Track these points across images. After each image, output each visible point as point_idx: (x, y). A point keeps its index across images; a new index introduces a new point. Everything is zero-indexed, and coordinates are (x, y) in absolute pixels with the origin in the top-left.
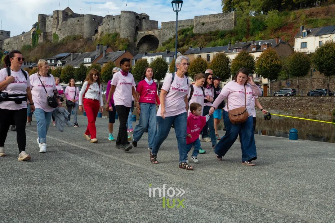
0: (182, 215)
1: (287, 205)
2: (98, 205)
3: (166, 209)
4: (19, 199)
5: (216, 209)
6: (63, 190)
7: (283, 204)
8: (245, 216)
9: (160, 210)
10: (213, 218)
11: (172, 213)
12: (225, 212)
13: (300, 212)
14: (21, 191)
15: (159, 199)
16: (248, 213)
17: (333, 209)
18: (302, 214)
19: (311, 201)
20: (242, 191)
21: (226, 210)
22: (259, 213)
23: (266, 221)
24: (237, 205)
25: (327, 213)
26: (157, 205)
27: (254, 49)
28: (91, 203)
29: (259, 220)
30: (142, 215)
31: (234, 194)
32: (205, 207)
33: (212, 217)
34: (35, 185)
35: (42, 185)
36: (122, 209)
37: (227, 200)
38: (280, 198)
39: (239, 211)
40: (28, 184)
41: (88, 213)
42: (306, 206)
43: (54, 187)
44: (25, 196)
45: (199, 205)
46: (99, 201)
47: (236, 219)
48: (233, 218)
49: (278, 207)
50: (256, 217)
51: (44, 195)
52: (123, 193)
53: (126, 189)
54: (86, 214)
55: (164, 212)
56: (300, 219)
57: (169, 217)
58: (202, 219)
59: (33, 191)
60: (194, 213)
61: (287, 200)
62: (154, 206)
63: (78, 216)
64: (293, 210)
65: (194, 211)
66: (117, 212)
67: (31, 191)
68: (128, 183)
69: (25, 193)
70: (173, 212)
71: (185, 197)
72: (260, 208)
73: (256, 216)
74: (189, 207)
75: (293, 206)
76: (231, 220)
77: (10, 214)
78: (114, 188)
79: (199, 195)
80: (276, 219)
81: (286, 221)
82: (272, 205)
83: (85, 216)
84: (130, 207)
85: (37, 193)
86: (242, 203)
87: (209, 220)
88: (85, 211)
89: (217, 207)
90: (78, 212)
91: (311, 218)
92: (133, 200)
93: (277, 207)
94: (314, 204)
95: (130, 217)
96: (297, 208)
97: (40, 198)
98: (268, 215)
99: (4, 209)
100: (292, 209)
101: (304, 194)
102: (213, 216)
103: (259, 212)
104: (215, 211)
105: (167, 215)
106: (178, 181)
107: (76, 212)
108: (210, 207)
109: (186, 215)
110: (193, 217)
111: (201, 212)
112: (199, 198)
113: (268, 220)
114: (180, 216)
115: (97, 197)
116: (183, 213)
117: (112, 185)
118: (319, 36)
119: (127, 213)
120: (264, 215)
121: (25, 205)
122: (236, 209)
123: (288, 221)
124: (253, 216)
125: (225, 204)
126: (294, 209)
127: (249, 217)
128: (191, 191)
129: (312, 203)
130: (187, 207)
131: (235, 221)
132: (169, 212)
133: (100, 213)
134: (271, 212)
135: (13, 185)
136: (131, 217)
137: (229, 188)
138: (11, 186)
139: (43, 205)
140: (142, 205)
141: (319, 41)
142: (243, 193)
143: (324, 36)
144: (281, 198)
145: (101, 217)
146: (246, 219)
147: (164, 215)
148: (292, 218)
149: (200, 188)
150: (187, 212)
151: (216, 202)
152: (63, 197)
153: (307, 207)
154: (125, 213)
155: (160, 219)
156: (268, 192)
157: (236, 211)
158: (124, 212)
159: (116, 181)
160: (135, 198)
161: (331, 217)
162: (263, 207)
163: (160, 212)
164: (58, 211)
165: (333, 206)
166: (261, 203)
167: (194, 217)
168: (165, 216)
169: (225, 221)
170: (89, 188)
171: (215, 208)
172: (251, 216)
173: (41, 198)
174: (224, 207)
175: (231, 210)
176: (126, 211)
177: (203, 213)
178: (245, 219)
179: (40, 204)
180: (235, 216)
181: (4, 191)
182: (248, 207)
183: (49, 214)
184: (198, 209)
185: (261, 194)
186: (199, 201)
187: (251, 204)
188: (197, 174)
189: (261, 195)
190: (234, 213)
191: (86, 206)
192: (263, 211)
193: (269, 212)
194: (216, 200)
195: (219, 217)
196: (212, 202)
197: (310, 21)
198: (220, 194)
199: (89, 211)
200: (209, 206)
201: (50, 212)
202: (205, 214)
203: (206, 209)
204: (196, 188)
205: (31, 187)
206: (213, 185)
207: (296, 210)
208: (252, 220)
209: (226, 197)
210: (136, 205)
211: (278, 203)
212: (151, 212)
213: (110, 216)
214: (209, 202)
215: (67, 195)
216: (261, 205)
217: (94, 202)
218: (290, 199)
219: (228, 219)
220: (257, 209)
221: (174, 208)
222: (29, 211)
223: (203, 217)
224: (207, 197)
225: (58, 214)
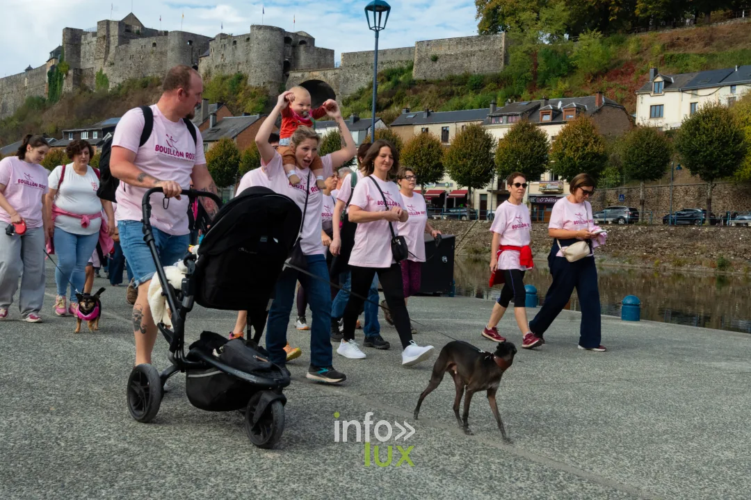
0: (380, 484)
1: (613, 466)
2: (191, 460)
3: (344, 471)
4: (12, 444)
5: (457, 473)
6: (112, 425)
7: (604, 463)
8: (521, 488)
9: (331, 474)
10: (450, 493)
11: (357, 480)
12: (475, 479)
13: (642, 481)
14: (16, 427)
15: (329, 450)
16: (528, 482)
17: (714, 475)
18: (646, 486)
19: (667, 458)
21: (479, 474)
22: (552, 482)
24: (503, 465)
25: (701, 485)
26: (324, 462)
27: (547, 118)
28: (175, 457)
30: (291, 484)
32: (432, 468)
33: (446, 491)
34: (48, 415)
35: (66, 413)
36: (246, 471)
37: (481, 453)
38: (598, 451)
39: (507, 477)
40: (32, 413)
41: (168, 479)
42: (656, 468)
43: (91, 419)
44: (26, 439)
45: (418, 464)
46: (194, 451)
47: (501, 495)
48: (494, 492)
49: (595, 470)
50: (544, 491)
51: (70, 436)
54: (164, 481)
55: (341, 479)
57: (352, 490)
58: (425, 495)
59: (43, 427)
60: (408, 481)
61: (614, 454)
62: (318, 464)
63: (146, 485)
64: (626, 476)
65: (408, 478)
66: (235, 477)
67: (39, 427)
69: (27, 433)
70: (360, 478)
72: (555, 473)
73: (545, 488)
74: (397, 468)
76: (489, 497)
80: (589, 495)
82: (580, 466)
83: (163, 485)
84: (265, 467)
85: (53, 432)
86: (515, 460)
87: (441, 496)
88: (163, 473)
89: (459, 468)
90: (146, 477)
91: (665, 494)
93: (591, 469)
94: (674, 464)
95: (263, 488)
96: (637, 472)
97: (59, 445)
98: (572, 488)
100: (626, 473)
101: (653, 442)
102: (450, 489)
103: (551, 480)
104: (454, 476)
105: (347, 486)
106: (373, 409)
107: (141, 476)
108: (444, 469)
109: (388, 485)
110: (405, 490)
111: (423, 478)
112: (420, 448)
114: (376, 488)
115: (189, 442)
116: (382, 480)
118: (690, 92)
119: (258, 480)
120: (563, 487)
121: (26, 458)
122: (501, 472)
124: (538, 490)
125: (477, 462)
126: (630, 474)
127: (530, 492)
129: (668, 461)
130: (391, 468)
132: (352, 478)
133: (197, 479)
134: (579, 480)
136: (265, 489)
137: (485, 426)
139: (66, 460)
140: (290, 462)
141: (691, 104)
142: (517, 437)
143: (701, 92)
144: (601, 450)
145: (198, 487)
146: (523, 495)
147: (340, 484)
148: (625, 494)
149: (423, 424)
150: (391, 478)
151: (457, 457)
152: (112, 441)
153: (658, 471)
154: (252, 480)
155: (330, 493)
156: (571, 436)
157: (500, 478)
158: (250, 477)
161: (711, 494)
162: (560, 470)
163: (331, 477)
164: (101, 474)
165: (714, 468)
166: (557, 460)
167: (408, 489)
168: (342, 487)
171: (454, 470)
172: (535, 490)
173: (63, 444)
174: (475, 468)
175: (488, 476)
176: (254, 474)
177: (428, 481)
178: (521, 495)
179: (61, 457)
180: (499, 488)
182: (527, 470)
183: (78, 481)
184: (416, 474)
185: (557, 440)
186: (418, 454)
187: (533, 462)
188: (415, 394)
189: (558, 442)
190: (496, 482)
191: (164, 463)
192: (561, 478)
193: (574, 481)
194: (456, 452)
195: (464, 491)
196: (447, 457)
197: (671, 58)
199: (172, 474)
200: (441, 467)
201: (81, 475)
202: (433, 483)
203: (435, 472)
204: (413, 426)
205: (39, 418)
206: (450, 419)
207: (633, 477)
210: (278, 461)
211: (594, 461)
212: (310, 478)
213: (218, 485)
214: (440, 457)
215: (122, 437)
216: (556, 466)
217: (183, 454)
218: (621, 453)
219: (483, 495)
220: (548, 473)
221: (363, 470)
222: (35, 472)
223: (428, 489)
224: (436, 446)
225: (101, 481)
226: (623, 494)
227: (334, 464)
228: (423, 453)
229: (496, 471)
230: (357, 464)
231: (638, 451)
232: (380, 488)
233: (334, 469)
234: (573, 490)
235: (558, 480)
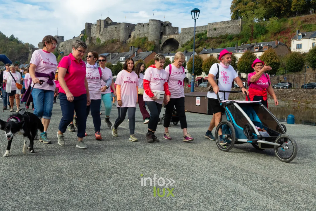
0: (203, 181)
1: (289, 176)
2: (136, 171)
3: (190, 176)
4: (76, 164)
5: (231, 178)
6: (108, 158)
7: (286, 175)
8: (255, 184)
9: (185, 177)
10: (229, 185)
11: (195, 179)
12: (238, 180)
13: (301, 182)
14: (77, 158)
15: (184, 168)
16: (258, 182)
18: (303, 184)
19: (310, 174)
20: (251, 164)
21: (239, 178)
23: (273, 189)
24: (248, 175)
26: (182, 173)
27: (257, 50)
28: (131, 170)
29: (267, 188)
31: (244, 166)
33: (227, 184)
34: (87, 154)
35: (93, 154)
37: (239, 171)
39: (249, 180)
42: (306, 178)
43: (101, 156)
44: (80, 163)
45: (216, 174)
46: (137, 168)
47: (248, 186)
48: (245, 185)
51: (95, 162)
52: (155, 163)
53: (157, 160)
54: (128, 178)
55: (189, 179)
56: (301, 188)
57: (193, 183)
58: (220, 185)
61: (290, 172)
62: (180, 173)
63: (122, 179)
64: (295, 180)
65: (213, 179)
68: (158, 155)
69: (81, 160)
70: (196, 179)
71: (205, 168)
72: (268, 179)
73: (264, 184)
74: (209, 175)
75: (295, 177)
76: (243, 187)
77: (70, 176)
78: (148, 158)
79: (215, 166)
80: (281, 187)
81: (290, 189)
82: (277, 176)
83: (127, 179)
84: (162, 174)
85: (89, 160)
86: (252, 174)
87: (226, 186)
88: (127, 175)
89: (231, 176)
90: (121, 176)
91: (310, 188)
92: (163, 168)
93: (281, 178)
94: (313, 177)
96: (299, 179)
97: (92, 165)
98: (275, 184)
99: (65, 171)
100: (295, 179)
101: (304, 168)
102: (229, 183)
103: (266, 181)
105: (191, 181)
106: (198, 154)
107: (120, 176)
108: (226, 176)
109: (206, 181)
110: (212, 183)
111: (219, 179)
112: (216, 168)
113: (274, 188)
114: (202, 182)
115: (135, 165)
117: (146, 156)
118: (312, 39)
120: (271, 184)
121: (81, 169)
122: (247, 178)
123: (292, 189)
125: (238, 174)
127: (259, 185)
128: (209, 163)
130: (207, 175)
131: (247, 188)
132: (193, 178)
133: (139, 177)
134: (277, 181)
135: (71, 154)
137: (240, 161)
138: (70, 155)
139: (94, 170)
140: (170, 172)
141: (313, 43)
142: (252, 165)
144: (284, 171)
146: (256, 186)
147: (189, 180)
148: (295, 187)
149: (217, 160)
150: (207, 179)
151: (230, 172)
152: (109, 164)
155: (186, 184)
156: (272, 166)
157: (247, 180)
159: (148, 153)
160: (165, 166)
162: (269, 178)
163: (185, 178)
164: (106, 175)
166: (267, 174)
167: (213, 183)
168: (190, 182)
169: (238, 187)
170: (129, 158)
171: (229, 177)
172: (261, 185)
173: (93, 165)
174: (237, 176)
175: (242, 179)
176: (158, 176)
177: (220, 181)
180: (247, 183)
181: (64, 159)
182: (257, 177)
183: (99, 177)
184: (215, 177)
185: (267, 167)
186: (216, 171)
187: (259, 175)
188: (213, 149)
190: (245, 181)
191: (127, 172)
192: (270, 181)
193: (275, 182)
194: (230, 170)
195: (234, 184)
196: (227, 172)
197: (305, 26)
198: (233, 166)
199: (130, 176)
200: (225, 175)
201: (100, 175)
202: (222, 181)
203: (223, 177)
204: (213, 161)
205: (84, 155)
206: (226, 158)
207: (297, 181)
208: (261, 188)
209: (238, 169)
210: (166, 172)
211: (282, 175)
212: (178, 178)
214: (224, 172)
215: (112, 163)
216: (268, 176)
217: (133, 169)
218: (292, 172)
219: (241, 186)
220: (265, 179)
221: (196, 176)
222: (85, 174)
223: (221, 183)
224: (222, 168)
225: (106, 177)
226: (294, 187)
227: (186, 173)
228: (218, 170)
229: (245, 177)
230: (194, 173)
231: (299, 172)
232: (203, 182)
233: (186, 175)
234: (275, 185)
235: (269, 181)
